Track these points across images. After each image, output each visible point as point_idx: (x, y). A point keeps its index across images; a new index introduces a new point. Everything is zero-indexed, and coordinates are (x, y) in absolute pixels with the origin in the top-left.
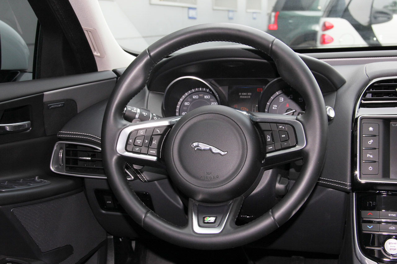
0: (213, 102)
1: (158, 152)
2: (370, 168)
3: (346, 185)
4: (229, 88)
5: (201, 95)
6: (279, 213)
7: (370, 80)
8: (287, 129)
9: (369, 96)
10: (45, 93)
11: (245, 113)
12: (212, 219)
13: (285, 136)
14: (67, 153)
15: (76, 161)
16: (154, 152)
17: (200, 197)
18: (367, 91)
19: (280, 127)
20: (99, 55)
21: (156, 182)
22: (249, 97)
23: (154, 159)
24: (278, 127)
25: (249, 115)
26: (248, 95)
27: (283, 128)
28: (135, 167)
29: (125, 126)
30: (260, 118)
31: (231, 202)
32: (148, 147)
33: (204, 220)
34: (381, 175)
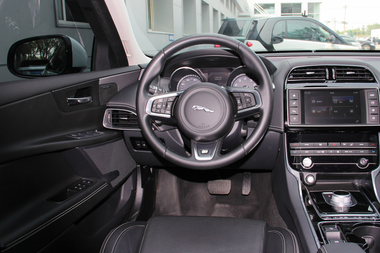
1: (171, 112)
2: (295, 118)
3: (281, 129)
4: (208, 74)
5: (191, 79)
6: (247, 146)
7: (292, 68)
8: (249, 96)
9: (291, 77)
10: (100, 79)
11: (222, 87)
12: (206, 151)
13: (248, 100)
14: (113, 116)
15: (118, 121)
16: (169, 112)
17: (199, 138)
18: (290, 74)
19: (246, 95)
20: (130, 56)
21: (167, 131)
22: (221, 79)
23: (169, 116)
24: (244, 95)
26: (220, 78)
28: (157, 122)
29: (150, 97)
30: (233, 90)
31: (217, 141)
32: (165, 109)
33: (201, 152)
34: (300, 122)
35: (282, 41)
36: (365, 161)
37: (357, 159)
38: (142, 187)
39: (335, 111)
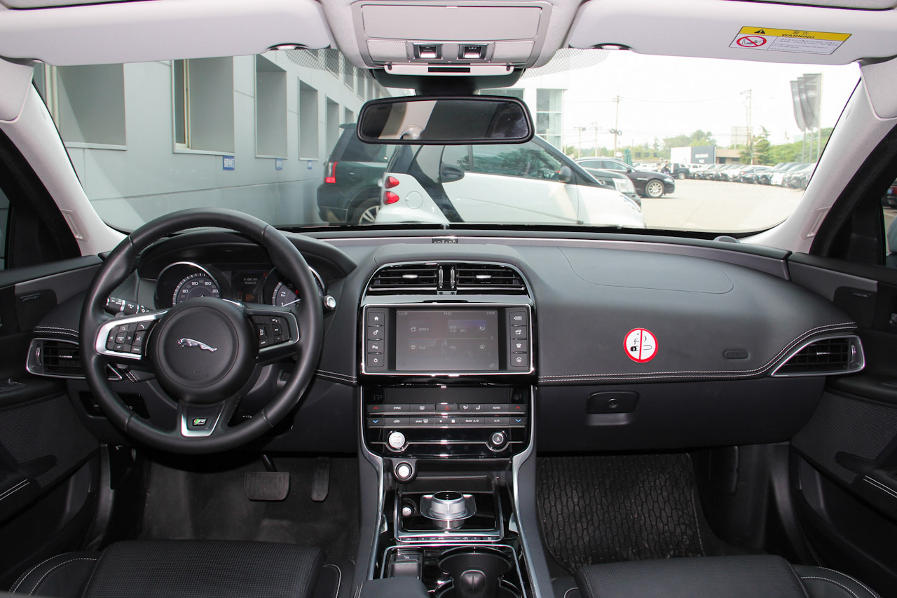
0: (215, 289)
1: (143, 350)
2: (376, 360)
3: (351, 379)
4: (233, 274)
5: (201, 282)
6: (272, 412)
7: (378, 267)
8: (280, 322)
9: (378, 283)
10: (16, 285)
11: (239, 304)
12: (202, 421)
13: (278, 330)
14: (45, 351)
15: (56, 361)
16: (139, 350)
17: (188, 398)
18: (375, 278)
19: (273, 320)
20: (81, 238)
21: (147, 381)
22: (255, 283)
23: (138, 357)
24: (271, 320)
25: (243, 306)
26: (254, 281)
27: (277, 321)
28: (120, 366)
29: (106, 322)
30: (253, 311)
31: (224, 402)
32: (132, 345)
33: (193, 423)
34: (386, 367)
35: (460, 176)
36: (500, 437)
37: (487, 434)
38: (112, 488)
39: (451, 347)
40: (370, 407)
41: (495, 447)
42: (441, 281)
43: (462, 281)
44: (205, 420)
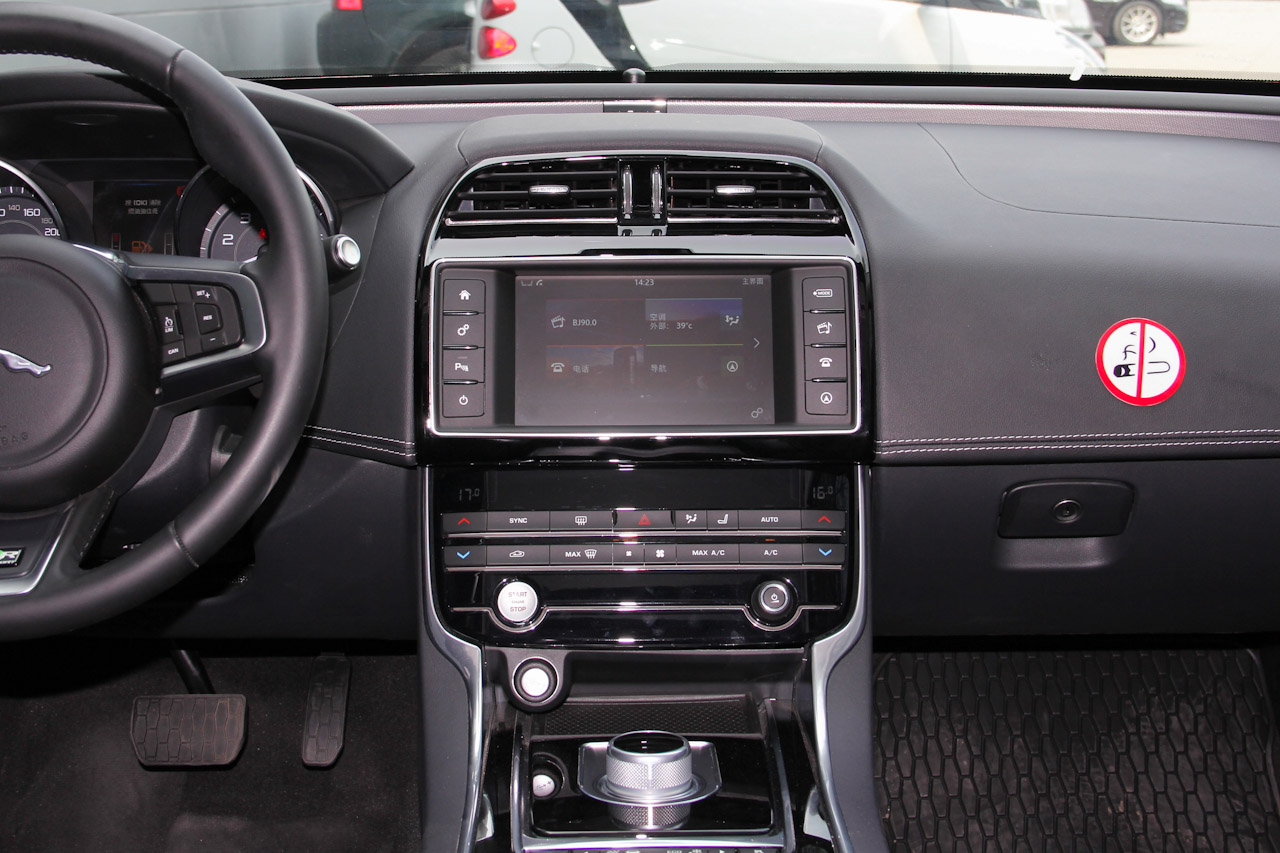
0: (50, 226)
2: (464, 400)
3: (401, 448)
4: (97, 188)
5: (13, 208)
6: (198, 528)
7: (468, 166)
8: (216, 298)
9: (468, 206)
11: (109, 256)
12: (13, 556)
13: (210, 317)
18: (460, 195)
19: (199, 293)
22: (155, 211)
24: (193, 294)
25: (121, 261)
26: (152, 207)
27: (208, 295)
30: (144, 271)
31: (70, 506)
34: (489, 418)
36: (781, 595)
37: (747, 586)
39: (654, 367)
40: (449, 519)
41: (766, 618)
42: (627, 203)
43: (680, 200)
44: (17, 553)
